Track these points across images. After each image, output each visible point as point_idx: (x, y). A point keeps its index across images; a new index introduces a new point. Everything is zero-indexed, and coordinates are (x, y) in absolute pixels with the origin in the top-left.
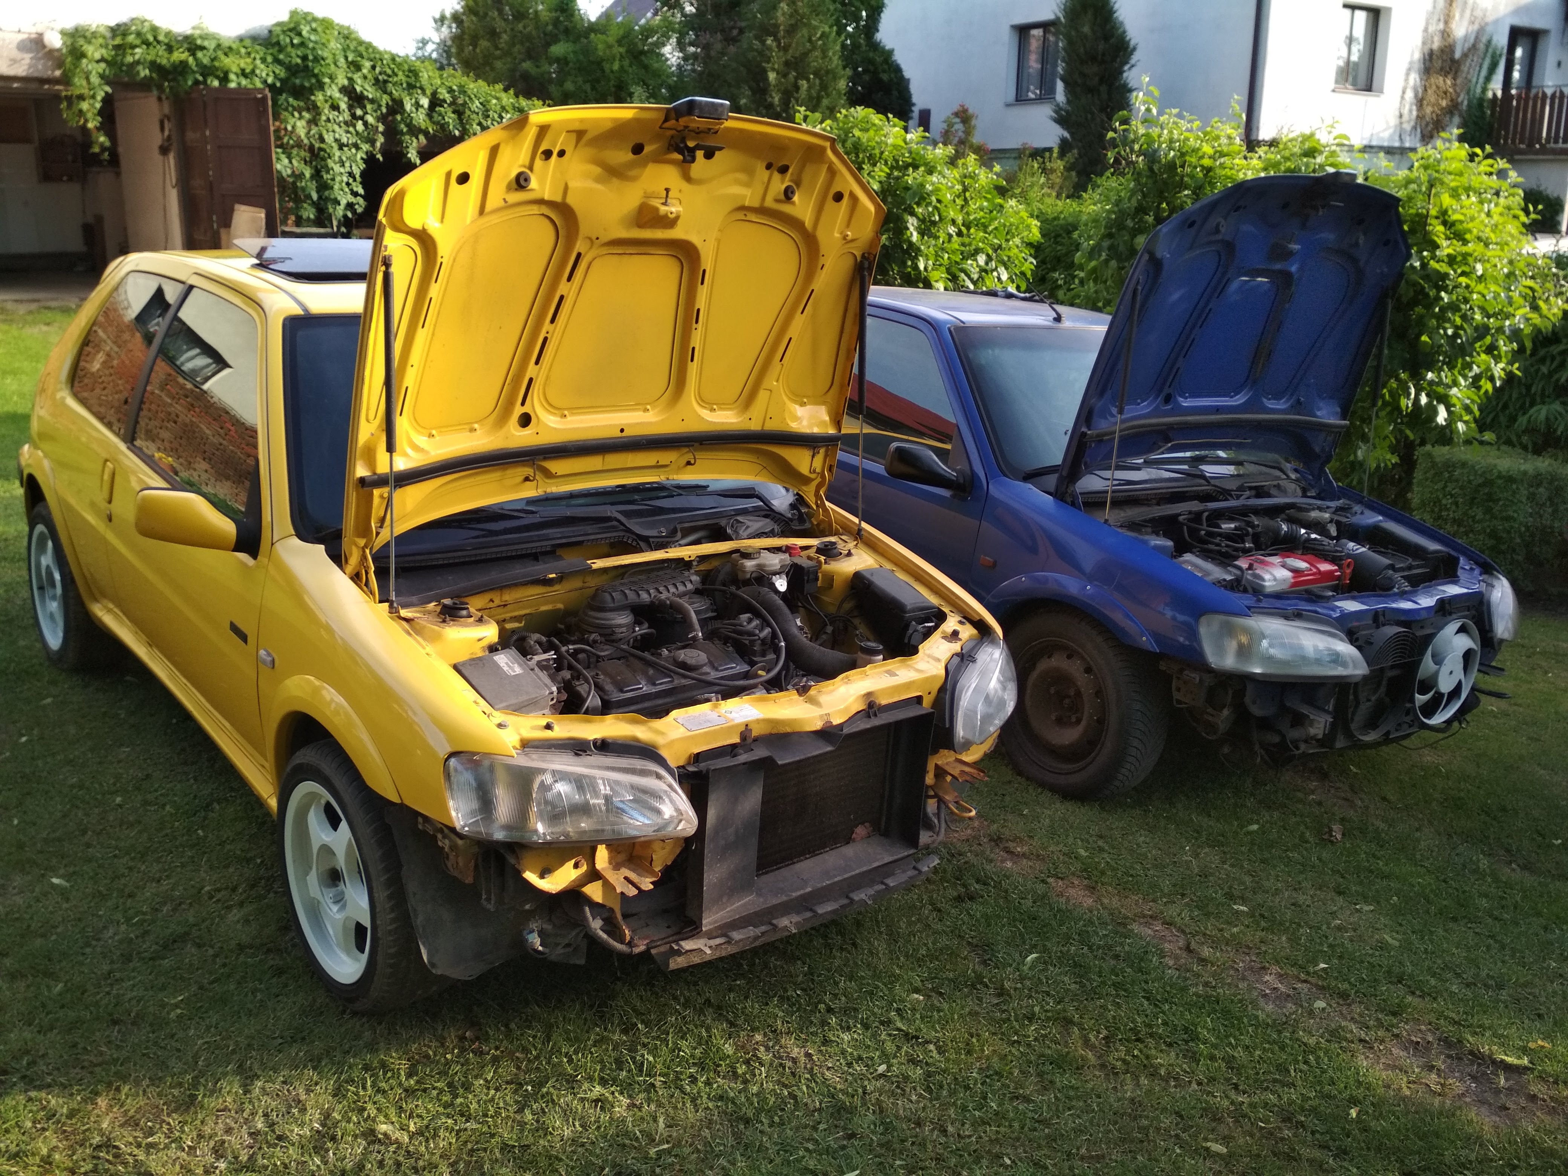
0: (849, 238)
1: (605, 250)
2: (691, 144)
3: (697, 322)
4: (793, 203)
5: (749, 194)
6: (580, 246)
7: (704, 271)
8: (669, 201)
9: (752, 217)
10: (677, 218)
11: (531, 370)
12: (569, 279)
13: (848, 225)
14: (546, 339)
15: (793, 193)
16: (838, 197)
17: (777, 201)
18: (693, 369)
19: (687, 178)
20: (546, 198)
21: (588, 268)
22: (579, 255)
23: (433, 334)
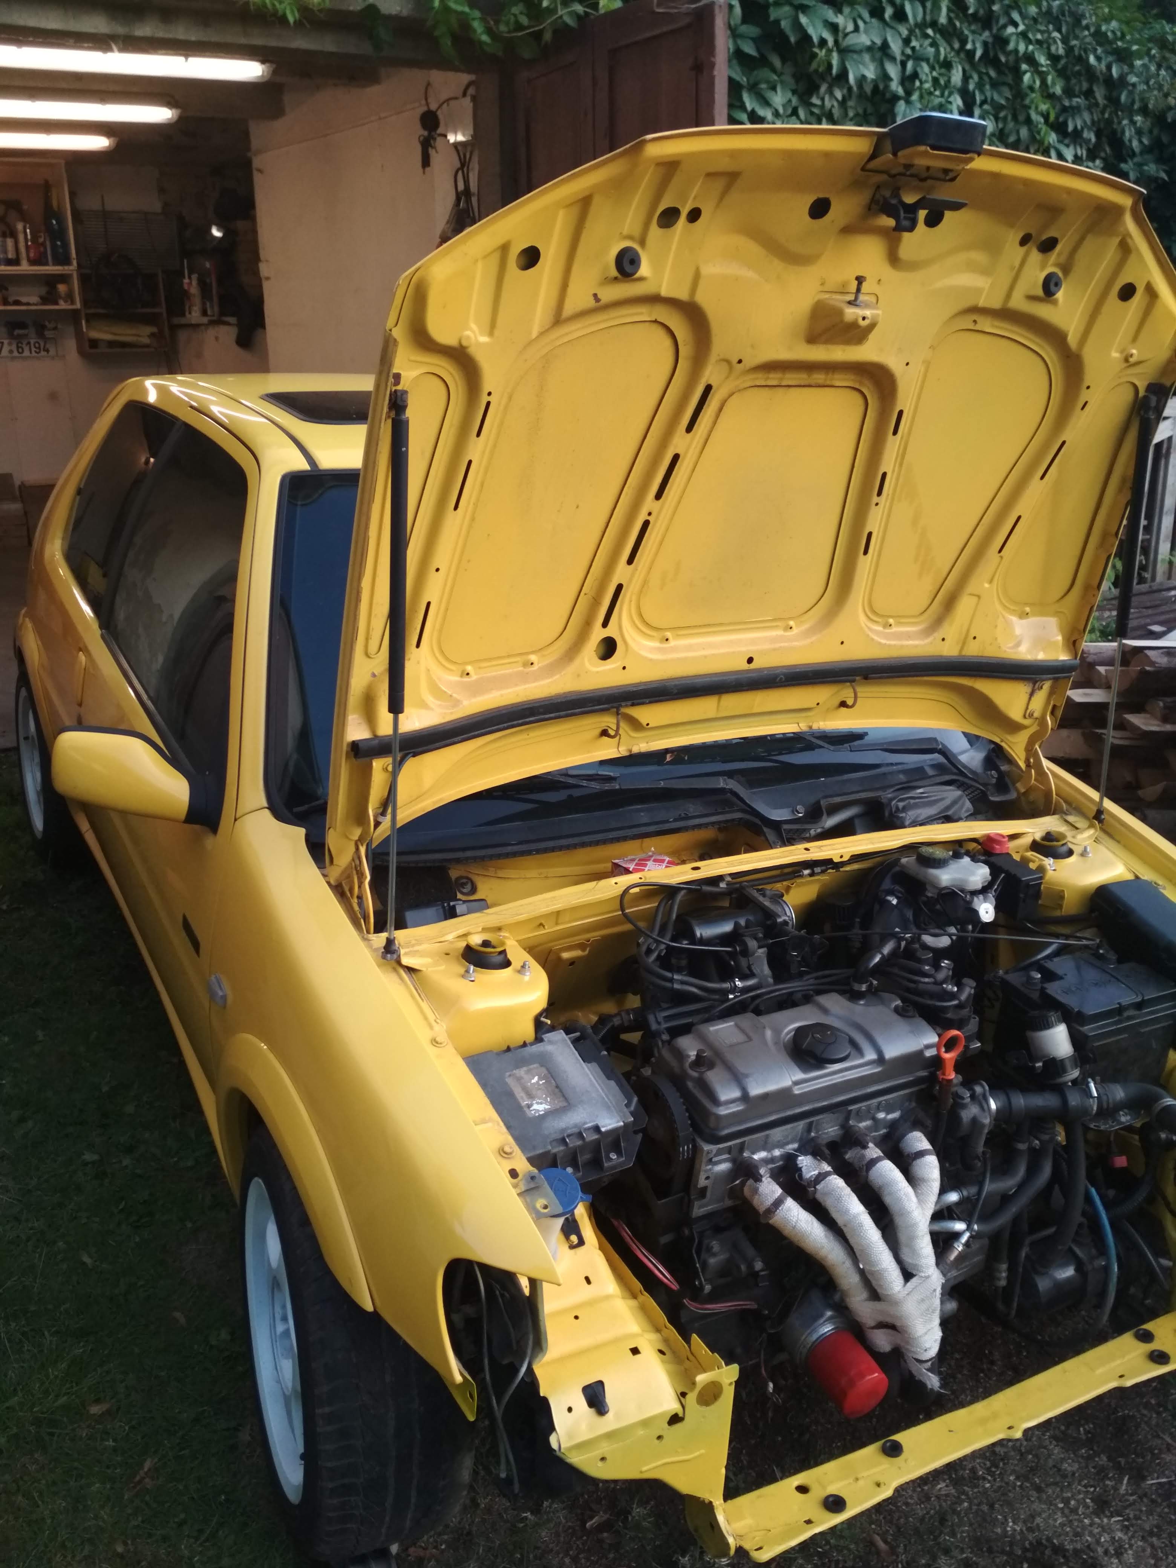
0: (1132, 360)
1: (750, 379)
2: (910, 199)
3: (879, 493)
4: (1055, 303)
5: (987, 286)
6: (711, 374)
7: (901, 413)
8: (862, 297)
9: (986, 324)
10: (872, 326)
11: (621, 573)
12: (689, 429)
13: (1135, 339)
14: (646, 524)
15: (1058, 285)
16: (1127, 292)
17: (1032, 298)
18: (865, 564)
19: (894, 259)
20: (664, 292)
21: (721, 409)
22: (708, 389)
23: (473, 519)
